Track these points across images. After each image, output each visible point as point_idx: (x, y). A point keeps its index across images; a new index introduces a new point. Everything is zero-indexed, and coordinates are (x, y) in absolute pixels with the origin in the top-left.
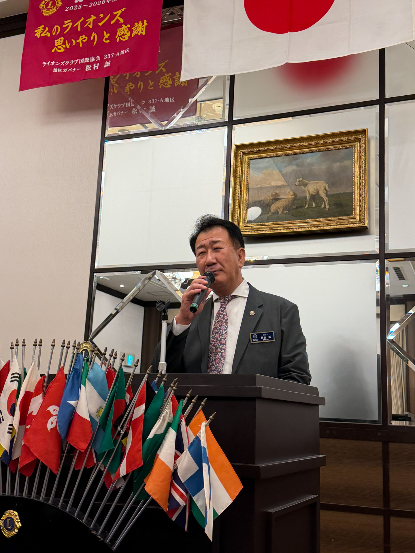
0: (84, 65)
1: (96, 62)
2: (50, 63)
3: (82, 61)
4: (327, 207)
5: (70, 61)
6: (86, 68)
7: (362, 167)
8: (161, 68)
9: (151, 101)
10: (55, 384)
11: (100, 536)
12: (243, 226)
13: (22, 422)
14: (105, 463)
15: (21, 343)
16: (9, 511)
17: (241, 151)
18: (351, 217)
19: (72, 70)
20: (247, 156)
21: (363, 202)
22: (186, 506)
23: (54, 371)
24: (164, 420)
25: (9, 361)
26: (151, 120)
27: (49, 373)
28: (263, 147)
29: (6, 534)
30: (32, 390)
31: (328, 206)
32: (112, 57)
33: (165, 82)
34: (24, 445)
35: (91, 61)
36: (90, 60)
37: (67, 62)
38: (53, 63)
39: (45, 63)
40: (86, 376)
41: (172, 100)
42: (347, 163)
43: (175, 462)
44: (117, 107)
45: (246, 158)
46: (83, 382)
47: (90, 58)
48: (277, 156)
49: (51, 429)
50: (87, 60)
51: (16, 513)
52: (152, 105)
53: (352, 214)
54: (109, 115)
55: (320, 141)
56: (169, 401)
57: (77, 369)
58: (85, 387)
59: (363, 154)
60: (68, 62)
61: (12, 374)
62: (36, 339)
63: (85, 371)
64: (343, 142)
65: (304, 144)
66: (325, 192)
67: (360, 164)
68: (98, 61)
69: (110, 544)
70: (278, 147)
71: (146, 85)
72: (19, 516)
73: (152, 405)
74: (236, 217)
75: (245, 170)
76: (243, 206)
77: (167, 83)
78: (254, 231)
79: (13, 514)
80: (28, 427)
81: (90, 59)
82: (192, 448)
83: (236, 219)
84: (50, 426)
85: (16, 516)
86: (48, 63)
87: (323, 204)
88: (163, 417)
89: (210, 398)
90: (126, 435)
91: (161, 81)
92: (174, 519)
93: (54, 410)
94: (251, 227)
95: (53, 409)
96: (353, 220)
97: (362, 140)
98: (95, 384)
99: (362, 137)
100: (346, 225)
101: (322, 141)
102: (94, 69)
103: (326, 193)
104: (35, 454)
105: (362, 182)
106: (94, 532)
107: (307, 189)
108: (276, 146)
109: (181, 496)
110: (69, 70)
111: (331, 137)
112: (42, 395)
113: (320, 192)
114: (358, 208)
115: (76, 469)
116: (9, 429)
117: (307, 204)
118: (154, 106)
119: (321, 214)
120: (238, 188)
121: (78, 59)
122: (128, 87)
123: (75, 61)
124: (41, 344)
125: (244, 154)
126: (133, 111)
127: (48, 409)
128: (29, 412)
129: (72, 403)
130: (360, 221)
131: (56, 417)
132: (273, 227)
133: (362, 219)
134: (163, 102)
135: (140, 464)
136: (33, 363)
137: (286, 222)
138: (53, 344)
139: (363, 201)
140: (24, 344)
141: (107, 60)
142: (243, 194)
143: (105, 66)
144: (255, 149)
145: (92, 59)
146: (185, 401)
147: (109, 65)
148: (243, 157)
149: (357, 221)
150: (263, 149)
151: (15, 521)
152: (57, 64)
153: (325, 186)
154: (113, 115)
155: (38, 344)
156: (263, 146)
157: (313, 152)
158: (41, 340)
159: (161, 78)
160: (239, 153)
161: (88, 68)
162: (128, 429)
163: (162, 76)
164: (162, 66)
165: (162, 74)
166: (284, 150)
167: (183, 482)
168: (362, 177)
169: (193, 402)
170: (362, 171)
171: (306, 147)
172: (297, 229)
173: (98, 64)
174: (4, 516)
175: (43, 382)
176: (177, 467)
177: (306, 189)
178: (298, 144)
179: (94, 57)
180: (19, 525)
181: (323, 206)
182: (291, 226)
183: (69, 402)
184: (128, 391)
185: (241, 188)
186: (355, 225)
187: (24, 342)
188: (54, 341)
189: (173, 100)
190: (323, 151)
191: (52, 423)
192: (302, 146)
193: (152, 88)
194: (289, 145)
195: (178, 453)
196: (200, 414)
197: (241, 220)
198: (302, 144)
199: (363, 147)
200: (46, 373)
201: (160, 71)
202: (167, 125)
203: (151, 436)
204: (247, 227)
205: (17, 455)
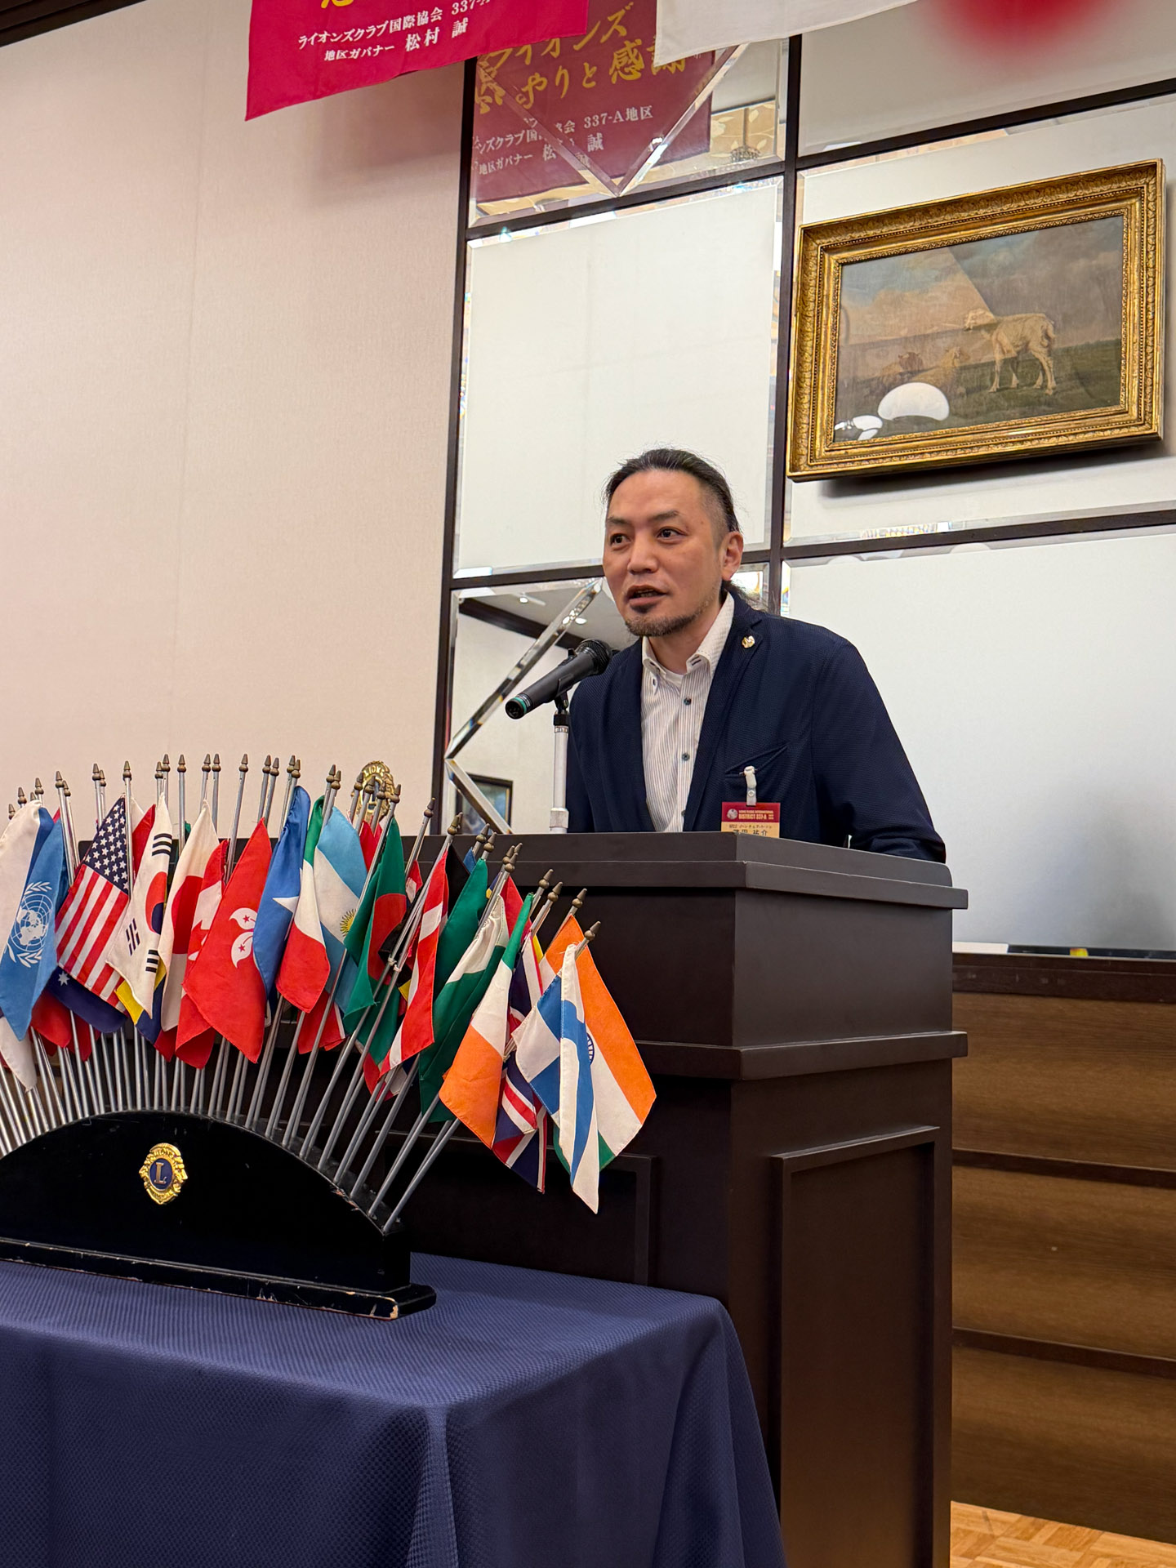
0: (402, 35)
1: (431, 26)
2: (317, 38)
3: (396, 26)
4: (1051, 384)
5: (366, 28)
6: (406, 42)
7: (1147, 267)
8: (615, 26)
9: (592, 121)
10: (248, 859)
11: (354, 1200)
12: (823, 450)
13: (181, 945)
14: (362, 1036)
15: (174, 765)
16: (160, 1145)
17: (818, 242)
18: (1114, 409)
19: (373, 53)
20: (835, 257)
21: (1149, 366)
22: (537, 1135)
23: (246, 832)
24: (486, 940)
25: (154, 807)
26: (586, 174)
27: (238, 837)
28: (877, 228)
29: (155, 1195)
30: (201, 874)
31: (1054, 382)
32: (472, 7)
33: (627, 65)
34: (186, 996)
35: (419, 24)
36: (416, 23)
37: (359, 31)
38: (324, 37)
39: (306, 39)
40: (317, 842)
41: (646, 112)
42: (1107, 259)
43: (509, 1037)
44: (505, 143)
45: (833, 262)
46: (307, 854)
47: (416, 15)
48: (916, 251)
49: (240, 962)
50: (408, 21)
51: (175, 1150)
52: (593, 131)
53: (1116, 402)
54: (479, 170)
55: (1032, 201)
56: (497, 897)
57: (296, 825)
58: (313, 866)
59: (1151, 231)
60: (361, 32)
61: (156, 838)
62: (208, 756)
63: (313, 830)
64: (1095, 199)
65: (989, 211)
66: (1046, 342)
67: (1141, 259)
68: (437, 23)
69: (375, 1218)
70: (917, 224)
71: (577, 76)
72: (183, 1157)
73: (460, 905)
74: (805, 426)
75: (828, 296)
76: (823, 394)
77: (630, 69)
78: (853, 462)
79: (169, 1151)
80: (193, 957)
81: (416, 19)
82: (547, 1005)
83: (804, 430)
84: (237, 956)
85: (176, 1156)
86: (313, 38)
87: (1041, 377)
88: (485, 933)
89: (593, 892)
90: (406, 975)
91: (615, 62)
92: (510, 1163)
93: (246, 919)
94: (843, 452)
95: (243, 916)
96: (1118, 418)
97: (1148, 191)
98: (334, 858)
99: (1148, 184)
100: (1102, 433)
101: (1038, 201)
102: (427, 44)
103: (1048, 346)
104: (205, 1017)
105: (1147, 310)
106: (340, 1193)
107: (997, 339)
108: (911, 224)
109: (524, 1111)
110: (365, 51)
111: (1063, 187)
112: (219, 883)
113: (1030, 345)
114: (1136, 382)
115: (302, 1052)
116: (150, 961)
117: (997, 379)
118: (599, 135)
119: (1033, 405)
120: (809, 344)
121: (387, 22)
122: (529, 88)
123: (378, 27)
124: (217, 766)
125: (826, 250)
126: (545, 152)
127: (232, 917)
128: (195, 924)
129: (285, 902)
130: (1139, 419)
131: (251, 934)
132: (904, 449)
133: (1145, 415)
134: (621, 120)
135: (427, 1040)
136: (203, 811)
137: (938, 432)
138: (244, 767)
139: (1149, 363)
140: (182, 767)
141: (460, 17)
142: (824, 363)
143: (455, 34)
144: (856, 235)
145: (423, 19)
146: (537, 896)
147: (464, 31)
148: (823, 257)
149: (1130, 421)
150: (878, 232)
151: (173, 1168)
152: (334, 38)
153: (1045, 327)
154: (496, 166)
155: (212, 767)
156: (877, 224)
157: (1015, 233)
158: (217, 756)
159: (615, 55)
160: (813, 247)
161: (412, 43)
162: (410, 961)
163: (618, 50)
164: (617, 22)
165: (617, 42)
166: (933, 233)
167: (528, 1080)
168: (1147, 297)
169: (551, 899)
170: (1147, 280)
171: (994, 221)
172: (968, 451)
173: (437, 30)
174: (149, 1156)
175: (223, 854)
176: (516, 1047)
177: (994, 337)
178: (973, 214)
179: (426, 13)
180: (183, 1176)
181: (1039, 382)
182: (950, 443)
183: (276, 899)
184: (413, 874)
185: (818, 345)
186: (1124, 432)
187: (182, 762)
188: (245, 760)
189: (648, 113)
190: (1041, 229)
191: (242, 948)
192: (982, 218)
193: (593, 84)
194: (948, 218)
195: (517, 1014)
196: (570, 924)
197: (818, 434)
198: (981, 212)
199: (1150, 213)
200: (228, 835)
201: (612, 35)
202: (623, 185)
203: (455, 977)
204: (833, 453)
205: (171, 1021)
